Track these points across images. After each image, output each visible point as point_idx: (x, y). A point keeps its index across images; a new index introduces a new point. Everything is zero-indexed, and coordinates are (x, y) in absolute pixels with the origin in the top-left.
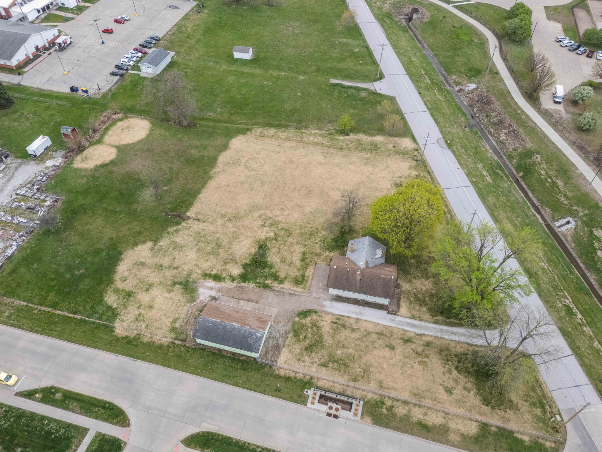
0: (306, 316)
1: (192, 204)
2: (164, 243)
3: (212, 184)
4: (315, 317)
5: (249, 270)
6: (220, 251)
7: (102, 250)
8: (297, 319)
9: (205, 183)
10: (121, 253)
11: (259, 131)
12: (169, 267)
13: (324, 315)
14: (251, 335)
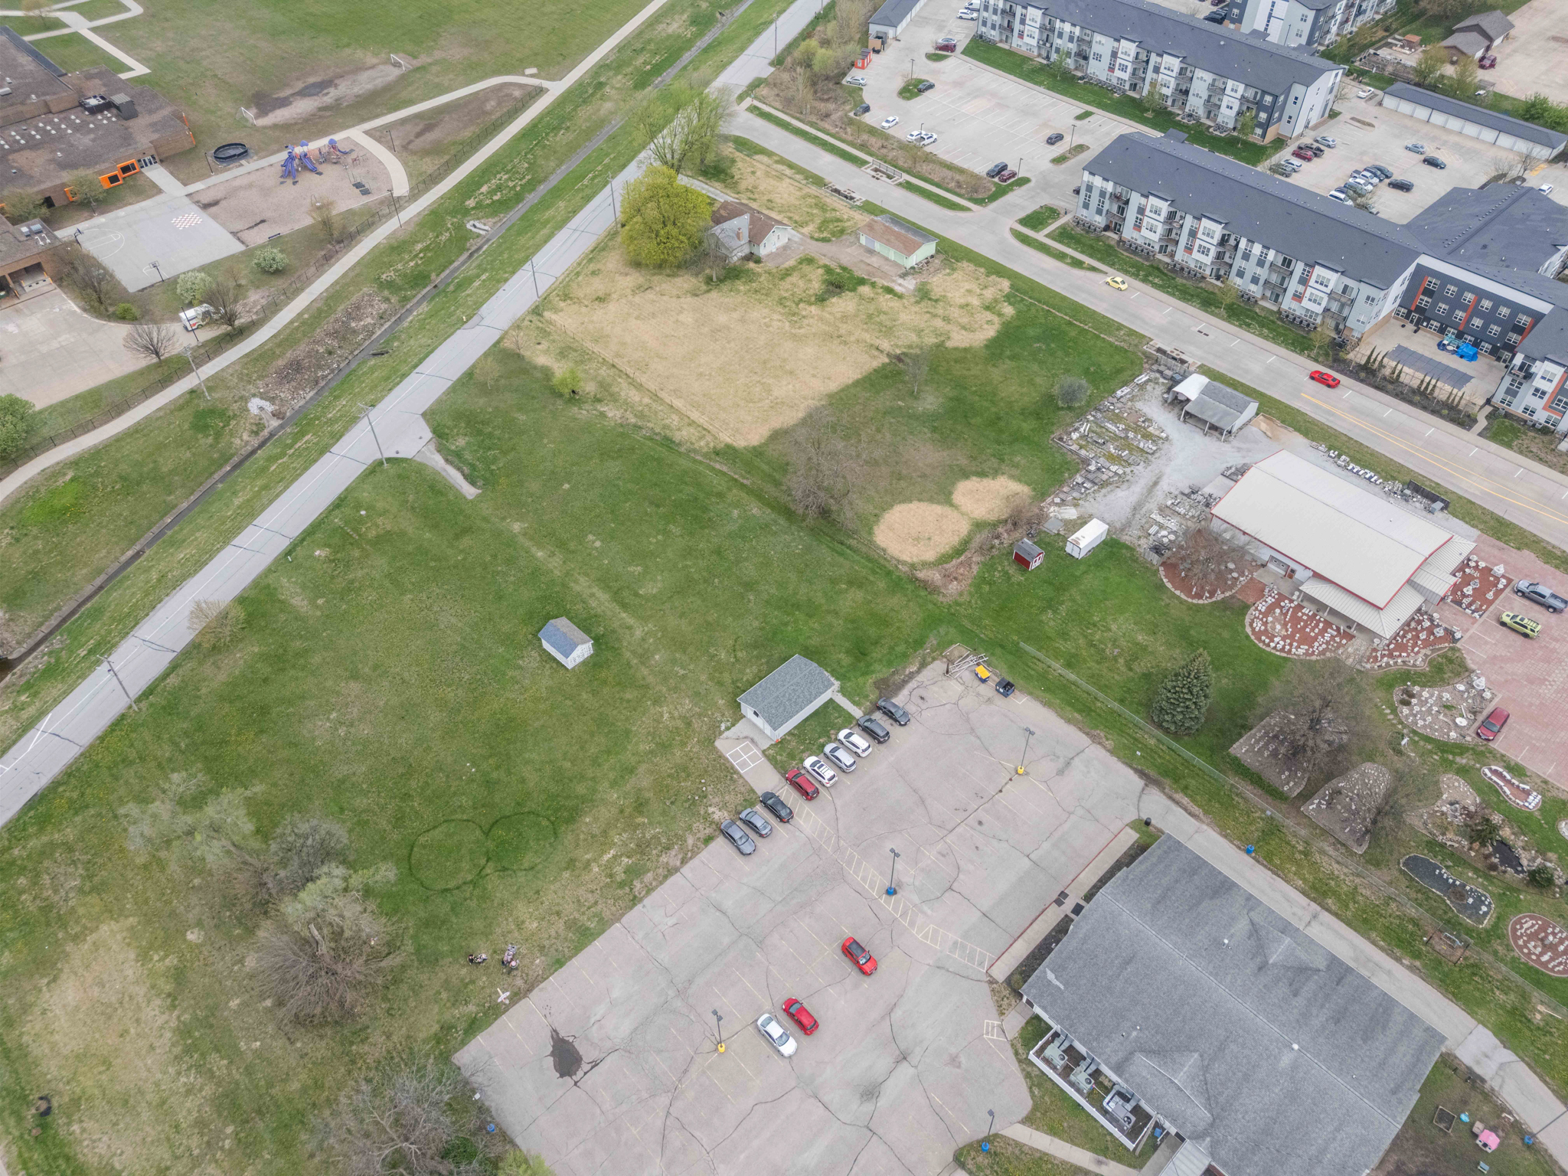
1: (875, 370)
2: (931, 340)
3: (833, 386)
5: (851, 286)
6: (871, 312)
7: (1009, 358)
9: (842, 390)
10: (987, 347)
11: (702, 443)
12: (935, 316)
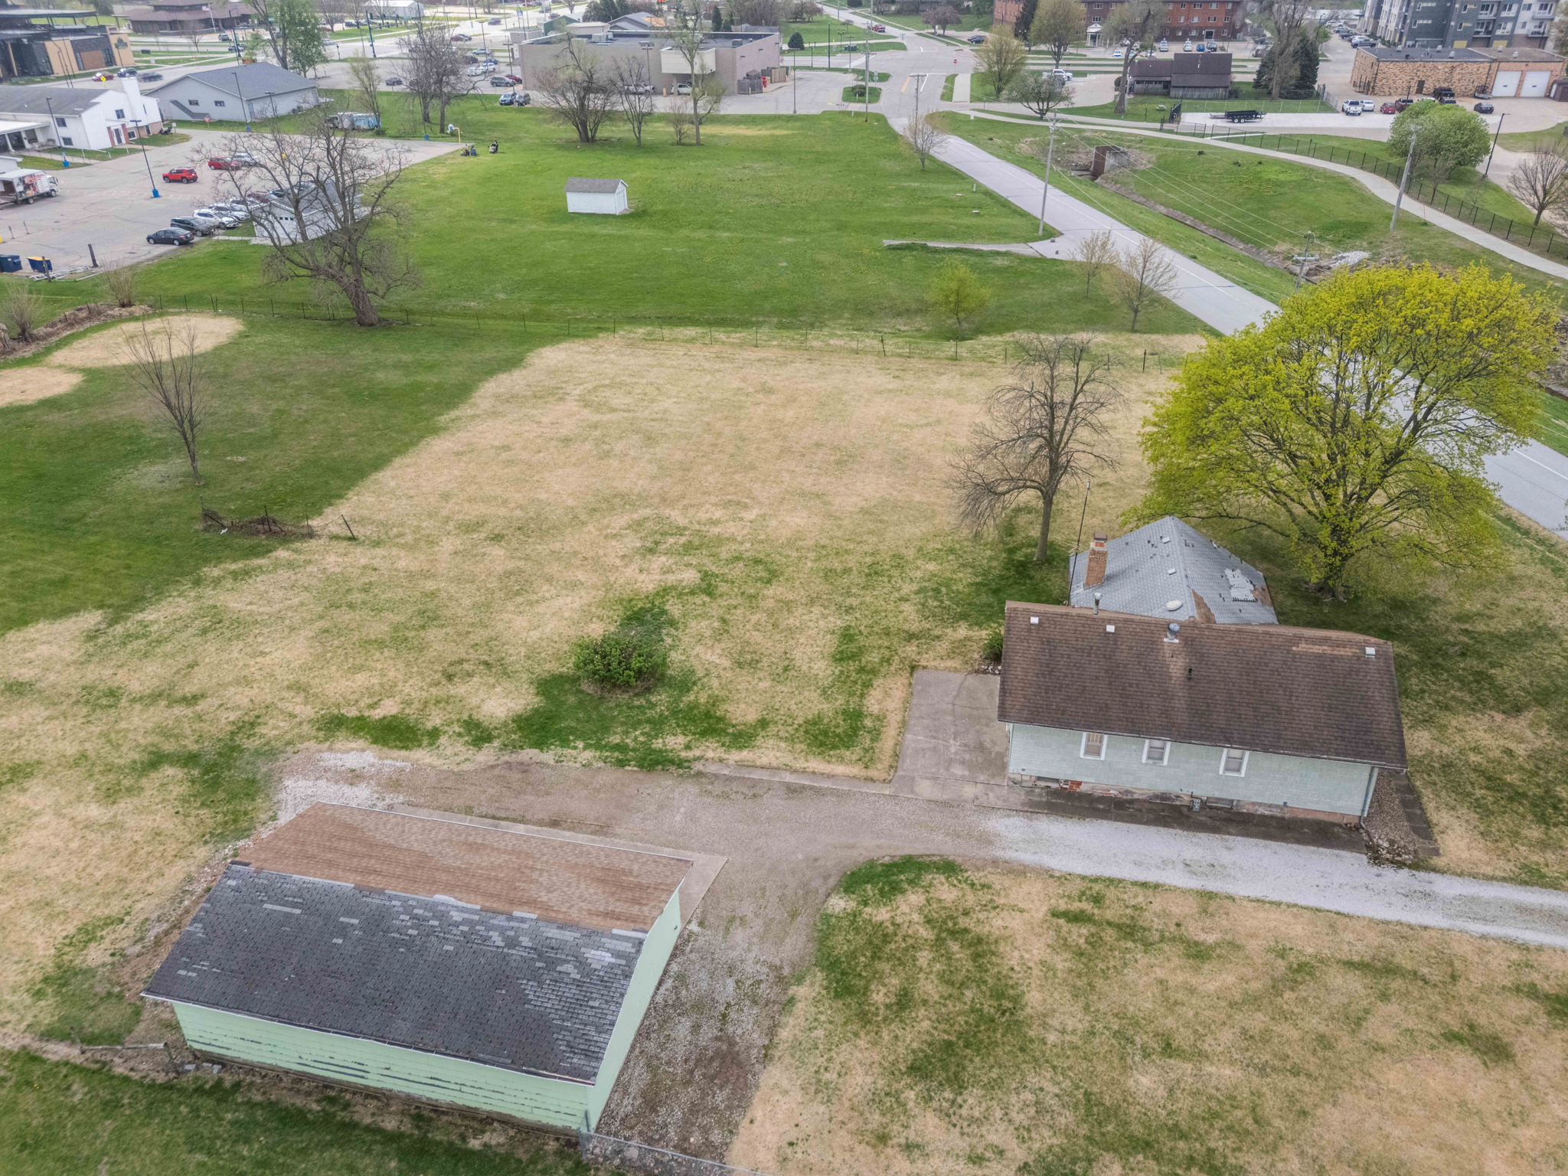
0: (896, 889)
1: (339, 496)
4: (946, 892)
5: (572, 699)
6: (432, 634)
8: (839, 904)
9: (411, 444)
11: (641, 331)
12: (154, 698)
13: (997, 881)
14: (547, 956)
